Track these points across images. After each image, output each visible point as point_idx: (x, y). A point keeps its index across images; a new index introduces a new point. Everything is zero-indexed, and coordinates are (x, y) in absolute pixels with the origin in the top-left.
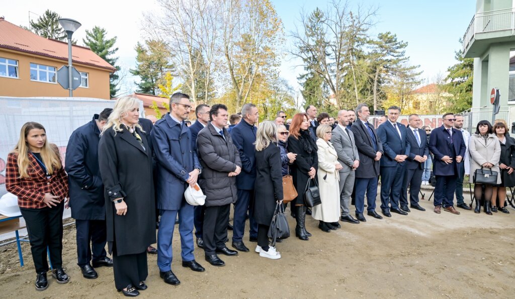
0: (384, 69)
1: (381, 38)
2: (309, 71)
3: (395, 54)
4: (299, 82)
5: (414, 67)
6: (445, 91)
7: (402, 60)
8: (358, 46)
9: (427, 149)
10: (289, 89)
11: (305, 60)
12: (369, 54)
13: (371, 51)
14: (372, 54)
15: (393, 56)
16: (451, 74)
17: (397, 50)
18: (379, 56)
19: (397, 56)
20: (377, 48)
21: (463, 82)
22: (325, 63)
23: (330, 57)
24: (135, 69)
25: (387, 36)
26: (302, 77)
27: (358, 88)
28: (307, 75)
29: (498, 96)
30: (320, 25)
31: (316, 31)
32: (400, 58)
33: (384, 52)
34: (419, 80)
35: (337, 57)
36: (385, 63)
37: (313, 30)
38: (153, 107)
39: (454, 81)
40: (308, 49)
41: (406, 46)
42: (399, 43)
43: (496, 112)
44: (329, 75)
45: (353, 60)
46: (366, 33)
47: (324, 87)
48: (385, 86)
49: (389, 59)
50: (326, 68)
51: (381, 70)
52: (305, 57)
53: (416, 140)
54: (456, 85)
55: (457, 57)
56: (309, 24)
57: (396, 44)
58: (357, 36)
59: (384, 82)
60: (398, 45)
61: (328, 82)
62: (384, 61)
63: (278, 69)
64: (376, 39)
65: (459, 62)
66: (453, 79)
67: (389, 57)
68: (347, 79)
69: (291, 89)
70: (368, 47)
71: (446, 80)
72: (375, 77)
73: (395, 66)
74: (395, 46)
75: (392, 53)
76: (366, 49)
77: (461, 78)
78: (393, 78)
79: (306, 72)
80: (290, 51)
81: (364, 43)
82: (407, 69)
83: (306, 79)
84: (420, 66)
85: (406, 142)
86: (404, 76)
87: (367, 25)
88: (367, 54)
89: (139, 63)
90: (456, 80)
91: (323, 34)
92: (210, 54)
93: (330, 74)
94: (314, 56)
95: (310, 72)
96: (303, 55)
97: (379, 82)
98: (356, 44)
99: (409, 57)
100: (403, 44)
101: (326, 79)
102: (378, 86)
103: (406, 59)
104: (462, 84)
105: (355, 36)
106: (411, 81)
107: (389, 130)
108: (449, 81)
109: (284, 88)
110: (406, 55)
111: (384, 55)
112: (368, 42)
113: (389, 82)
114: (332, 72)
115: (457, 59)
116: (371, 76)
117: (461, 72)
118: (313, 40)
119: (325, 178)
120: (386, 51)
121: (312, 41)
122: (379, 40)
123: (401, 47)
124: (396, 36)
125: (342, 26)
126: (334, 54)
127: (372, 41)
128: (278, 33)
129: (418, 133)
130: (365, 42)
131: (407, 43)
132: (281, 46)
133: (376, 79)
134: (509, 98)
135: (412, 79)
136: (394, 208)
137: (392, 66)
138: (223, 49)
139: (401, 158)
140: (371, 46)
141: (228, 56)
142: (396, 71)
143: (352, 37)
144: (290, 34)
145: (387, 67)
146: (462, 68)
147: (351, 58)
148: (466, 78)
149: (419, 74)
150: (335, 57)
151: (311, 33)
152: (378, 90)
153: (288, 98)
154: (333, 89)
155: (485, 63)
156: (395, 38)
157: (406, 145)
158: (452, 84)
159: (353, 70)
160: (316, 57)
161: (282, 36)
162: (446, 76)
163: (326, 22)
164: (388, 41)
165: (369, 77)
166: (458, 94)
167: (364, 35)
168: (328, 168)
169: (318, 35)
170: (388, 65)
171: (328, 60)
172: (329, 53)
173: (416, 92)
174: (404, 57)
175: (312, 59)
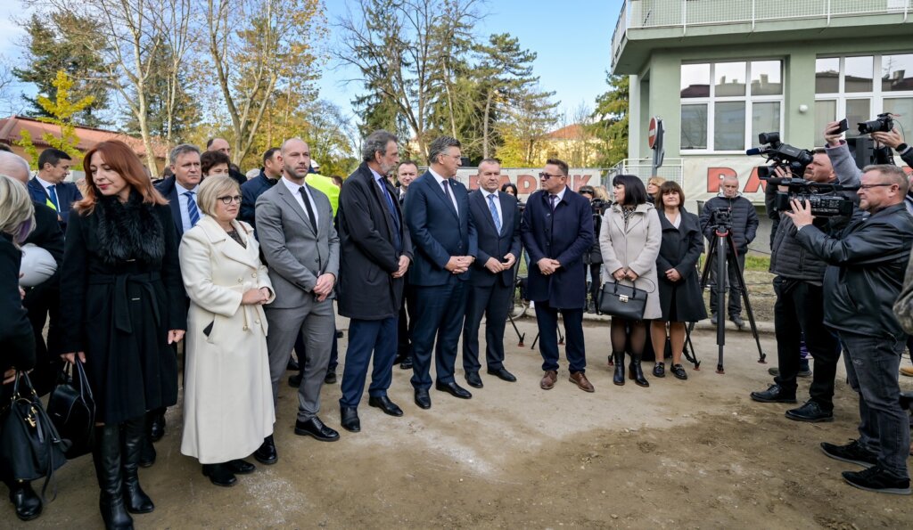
0: (501, 95)
1: (494, 42)
2: (373, 92)
3: (518, 71)
4: (356, 109)
5: (547, 95)
6: (593, 135)
7: (528, 81)
8: (457, 53)
9: (517, 239)
10: (341, 122)
11: (366, 71)
12: (476, 67)
13: (478, 62)
14: (480, 68)
15: (514, 73)
16: (601, 106)
17: (521, 65)
18: (492, 73)
19: (521, 75)
20: (487, 58)
21: (618, 121)
22: (399, 78)
23: (411, 69)
24: (25, 68)
25: (504, 39)
26: (361, 101)
27: (458, 125)
28: (369, 97)
29: (661, 132)
30: (390, 11)
31: (385, 21)
32: (526, 78)
33: (500, 67)
34: (554, 116)
35: (421, 69)
36: (502, 84)
37: (381, 19)
38: (22, 142)
39: (605, 119)
40: (370, 51)
41: (534, 59)
42: (524, 52)
43: (658, 163)
44: (406, 99)
45: (449, 77)
46: (470, 31)
47: (400, 120)
48: (502, 123)
49: (508, 78)
50: (402, 87)
51: (495, 97)
52: (365, 66)
53: (492, 218)
54: (609, 125)
55: (609, 80)
56: (373, 8)
57: (519, 54)
58: (455, 35)
59: (500, 117)
60: (521, 57)
61: (405, 112)
62: (500, 82)
63: (316, 84)
64: (487, 44)
65: (611, 89)
66: (604, 115)
67: (508, 76)
68: (438, 107)
69: (345, 122)
70: (473, 56)
71: (593, 116)
72: (485, 106)
73: (516, 90)
74: (516, 58)
75: (512, 69)
76: (472, 60)
77: (615, 114)
78: (515, 111)
79: (367, 93)
80: (337, 52)
81: (468, 48)
82: (536, 97)
83: (368, 104)
84: (555, 92)
85: (469, 224)
86: (530, 108)
87: (472, 19)
88: (473, 68)
89: (35, 57)
90: (609, 117)
91: (398, 28)
92: (178, 45)
93: (410, 99)
94: (380, 65)
95: (375, 93)
96: (361, 61)
97: (492, 115)
98: (454, 49)
99: (539, 78)
100: (529, 54)
101: (402, 107)
102: (490, 122)
103: (534, 80)
104: (616, 123)
105: (452, 36)
106: (542, 117)
107: (431, 196)
108: (598, 119)
109: (332, 121)
110: (534, 74)
111: (499, 72)
112: (474, 48)
113: (508, 117)
114: (413, 94)
115: (610, 83)
116: (478, 105)
117: (615, 104)
118: (380, 37)
119: (208, 331)
120: (503, 65)
121: (377, 38)
122: (492, 46)
123: (526, 59)
124: (517, 40)
125: (429, 15)
126: (415, 64)
127: (480, 46)
128: (316, 19)
129: (497, 202)
130: (469, 46)
131: (535, 54)
132: (321, 42)
133: (487, 111)
134: (682, 145)
135: (544, 113)
136: (443, 381)
137: (512, 91)
138: (208, 40)
139: (460, 263)
140: (479, 54)
141: (216, 53)
142: (518, 99)
143: (447, 36)
144: (338, 22)
145: (505, 92)
146: (617, 99)
147: (446, 73)
148: (622, 115)
149: (555, 106)
150: (416, 69)
151: (376, 23)
152: (490, 130)
153: (340, 138)
154: (414, 124)
155: (645, 83)
156: (516, 43)
157: (469, 232)
158: (603, 124)
159: (448, 93)
160: (384, 67)
161: (322, 25)
162: (594, 111)
163: (401, 7)
164: (505, 48)
165: (474, 105)
166: (612, 140)
167: (468, 35)
168: (216, 302)
169: (389, 29)
170: (506, 88)
171: (406, 74)
172: (408, 61)
173: (551, 136)
174: (532, 77)
175: (378, 70)
